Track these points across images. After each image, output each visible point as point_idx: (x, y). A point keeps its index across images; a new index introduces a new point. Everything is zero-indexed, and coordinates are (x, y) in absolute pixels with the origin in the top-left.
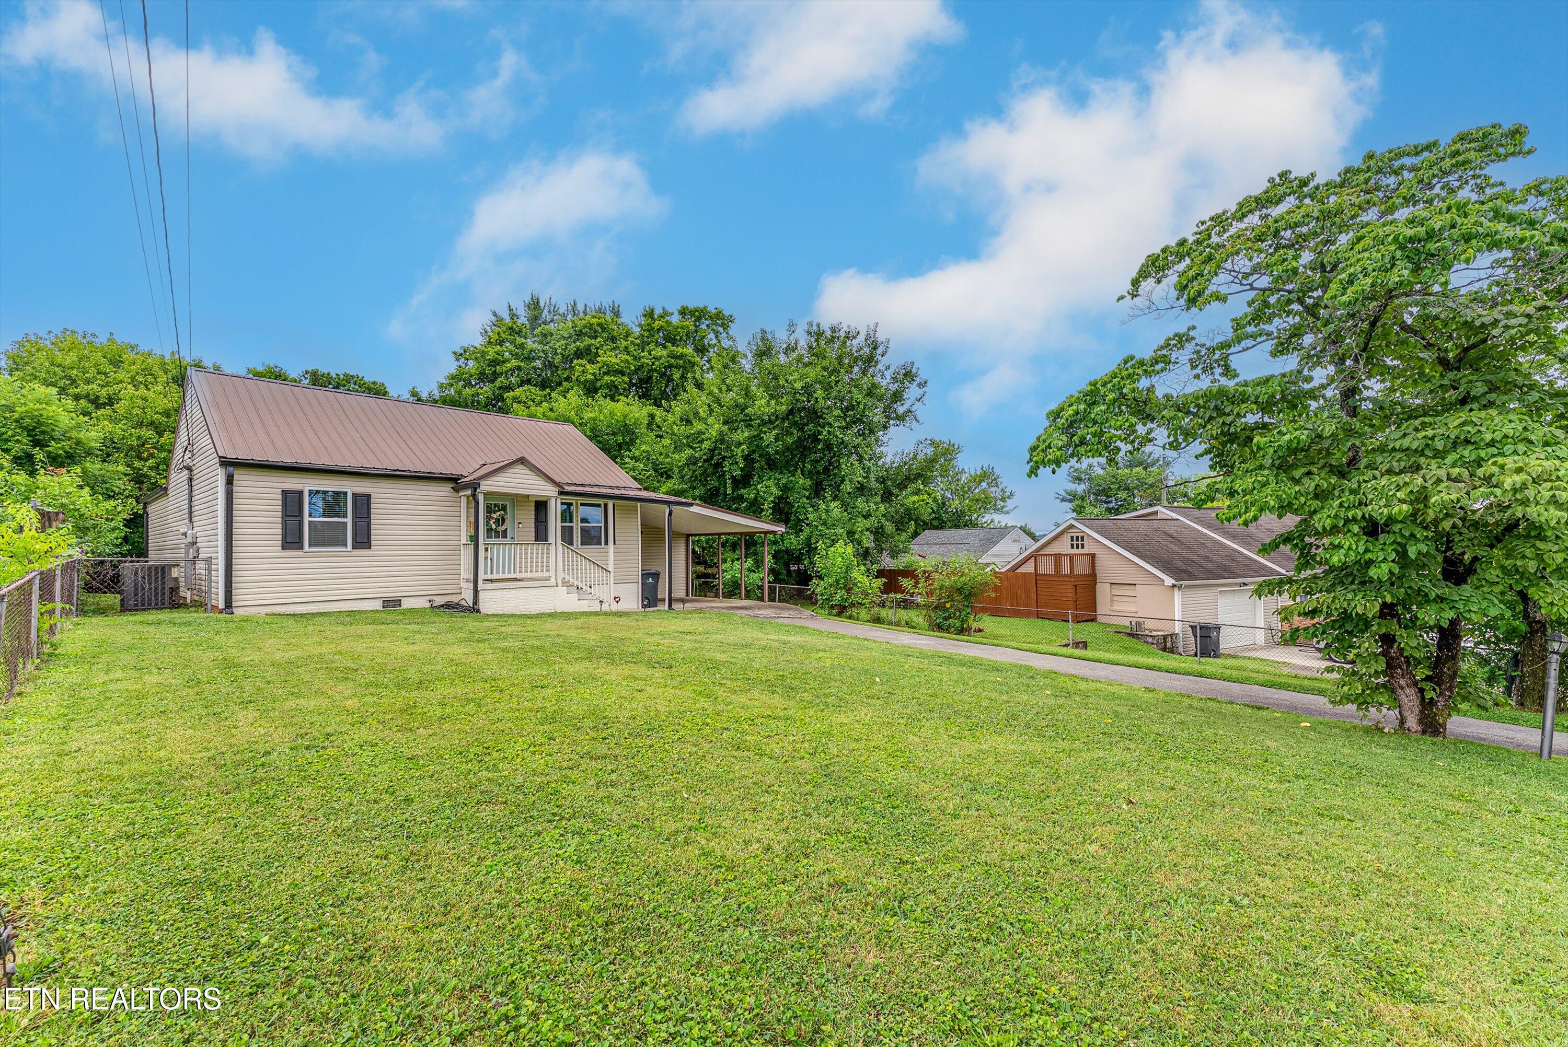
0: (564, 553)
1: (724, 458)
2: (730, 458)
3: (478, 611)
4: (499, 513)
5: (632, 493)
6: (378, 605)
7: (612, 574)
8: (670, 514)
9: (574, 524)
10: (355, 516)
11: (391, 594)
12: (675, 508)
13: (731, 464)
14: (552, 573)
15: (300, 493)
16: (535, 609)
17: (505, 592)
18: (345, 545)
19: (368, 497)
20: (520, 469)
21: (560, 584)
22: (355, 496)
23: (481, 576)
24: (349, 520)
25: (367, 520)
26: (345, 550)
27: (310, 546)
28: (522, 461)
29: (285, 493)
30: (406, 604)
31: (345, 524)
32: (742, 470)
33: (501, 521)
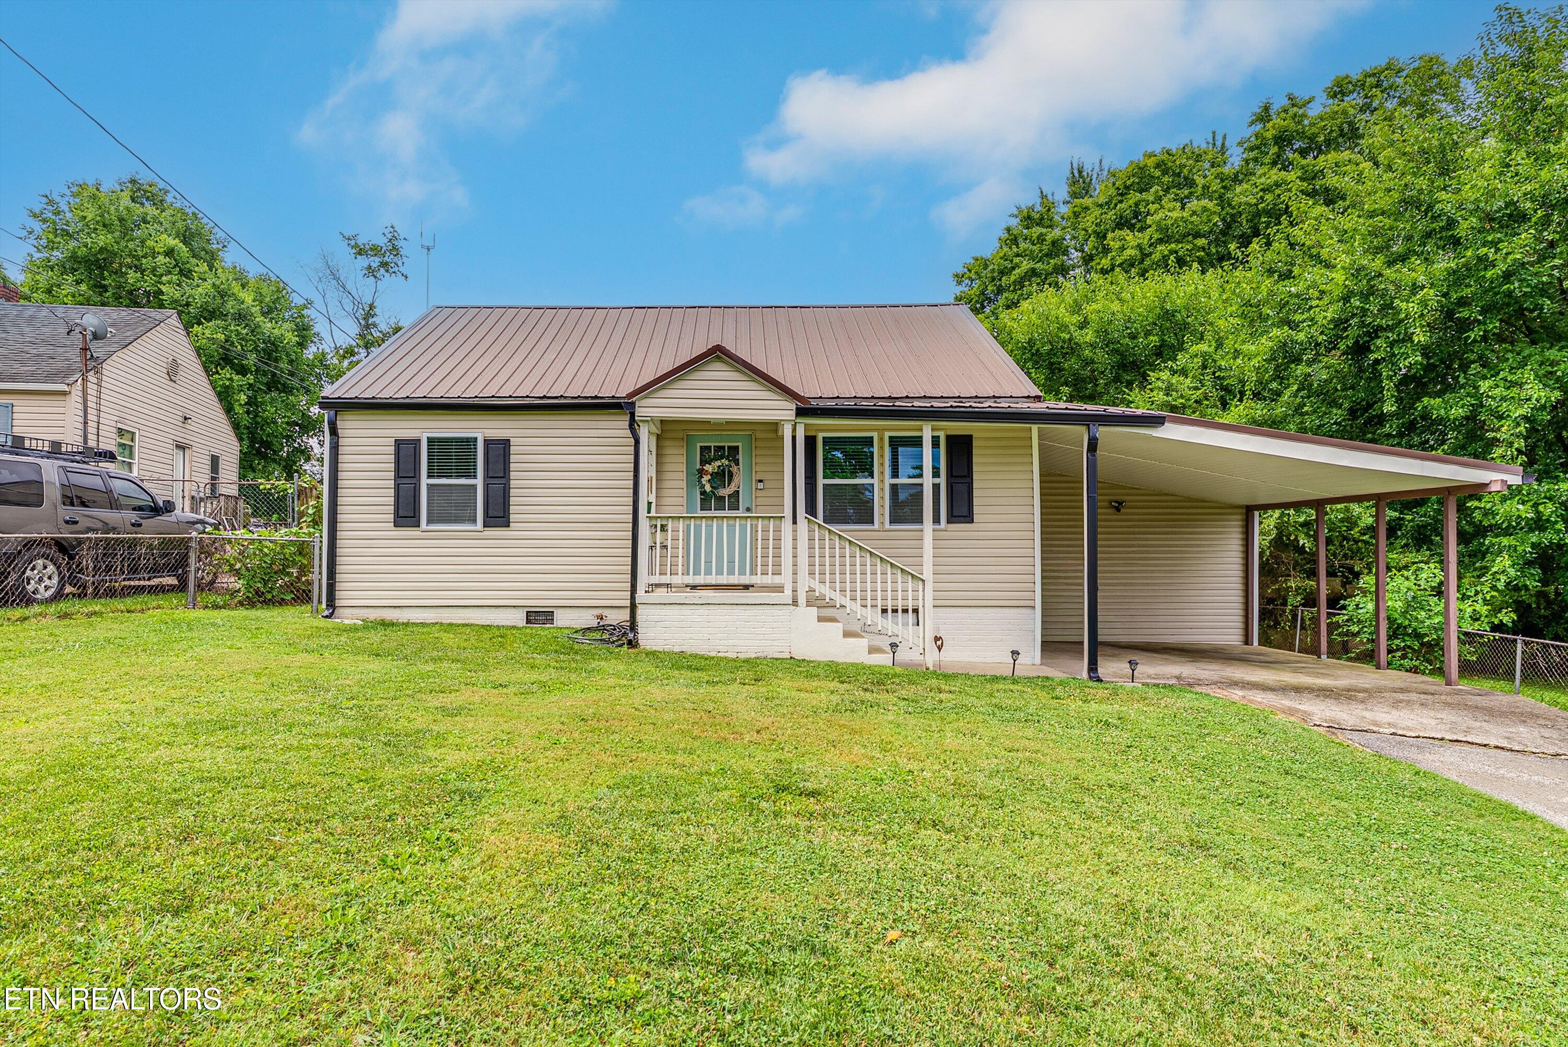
0: (811, 539)
1: (1376, 332)
2: (1389, 328)
3: (632, 644)
4: (718, 463)
5: (1023, 406)
6: (518, 618)
7: (929, 586)
8: (1093, 446)
9: (875, 481)
10: (487, 476)
11: (540, 602)
12: (1103, 432)
13: (1391, 345)
14: (785, 579)
15: (416, 442)
16: (748, 647)
17: (686, 610)
18: (474, 521)
19: (506, 443)
20: (718, 371)
21: (802, 600)
22: (488, 442)
23: (644, 579)
24: (479, 482)
25: (503, 481)
26: (471, 527)
27: (429, 522)
28: (718, 353)
29: (399, 443)
30: (563, 619)
31: (474, 487)
32: (1426, 351)
33: (722, 477)
